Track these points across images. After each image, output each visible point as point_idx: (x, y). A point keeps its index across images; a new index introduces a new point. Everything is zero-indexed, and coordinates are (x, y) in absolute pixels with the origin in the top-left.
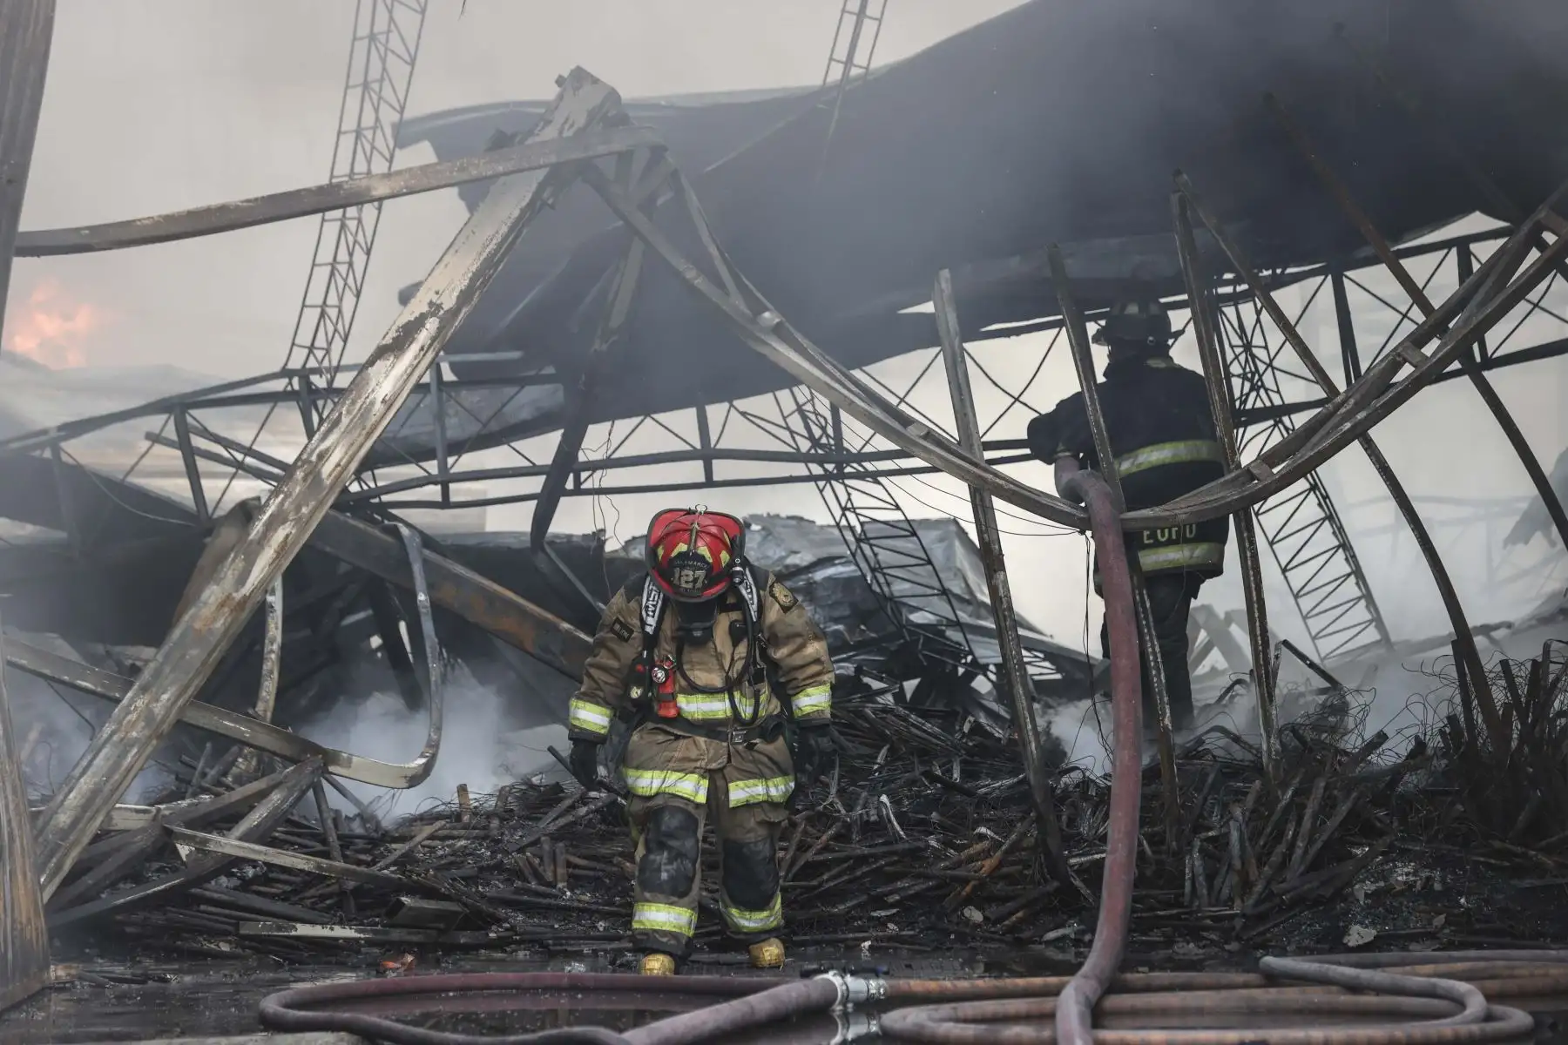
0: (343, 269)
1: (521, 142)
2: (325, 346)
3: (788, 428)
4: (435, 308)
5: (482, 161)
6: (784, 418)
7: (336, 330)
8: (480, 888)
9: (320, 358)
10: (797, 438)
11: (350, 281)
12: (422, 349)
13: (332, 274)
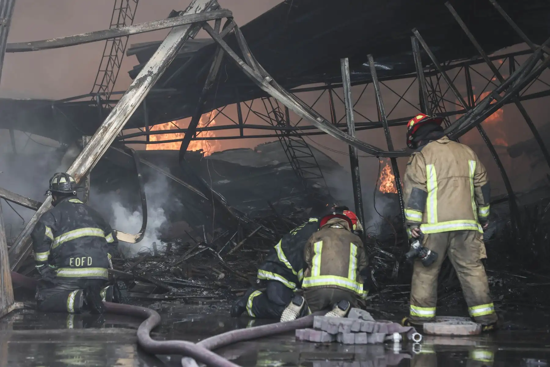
0: (114, 58)
1: (182, 15)
2: (106, 85)
3: (269, 117)
4: (150, 73)
5: (169, 21)
6: (268, 114)
7: (110, 79)
8: (161, 279)
9: (104, 89)
10: (272, 121)
11: (116, 62)
12: (145, 87)
13: (110, 59)
